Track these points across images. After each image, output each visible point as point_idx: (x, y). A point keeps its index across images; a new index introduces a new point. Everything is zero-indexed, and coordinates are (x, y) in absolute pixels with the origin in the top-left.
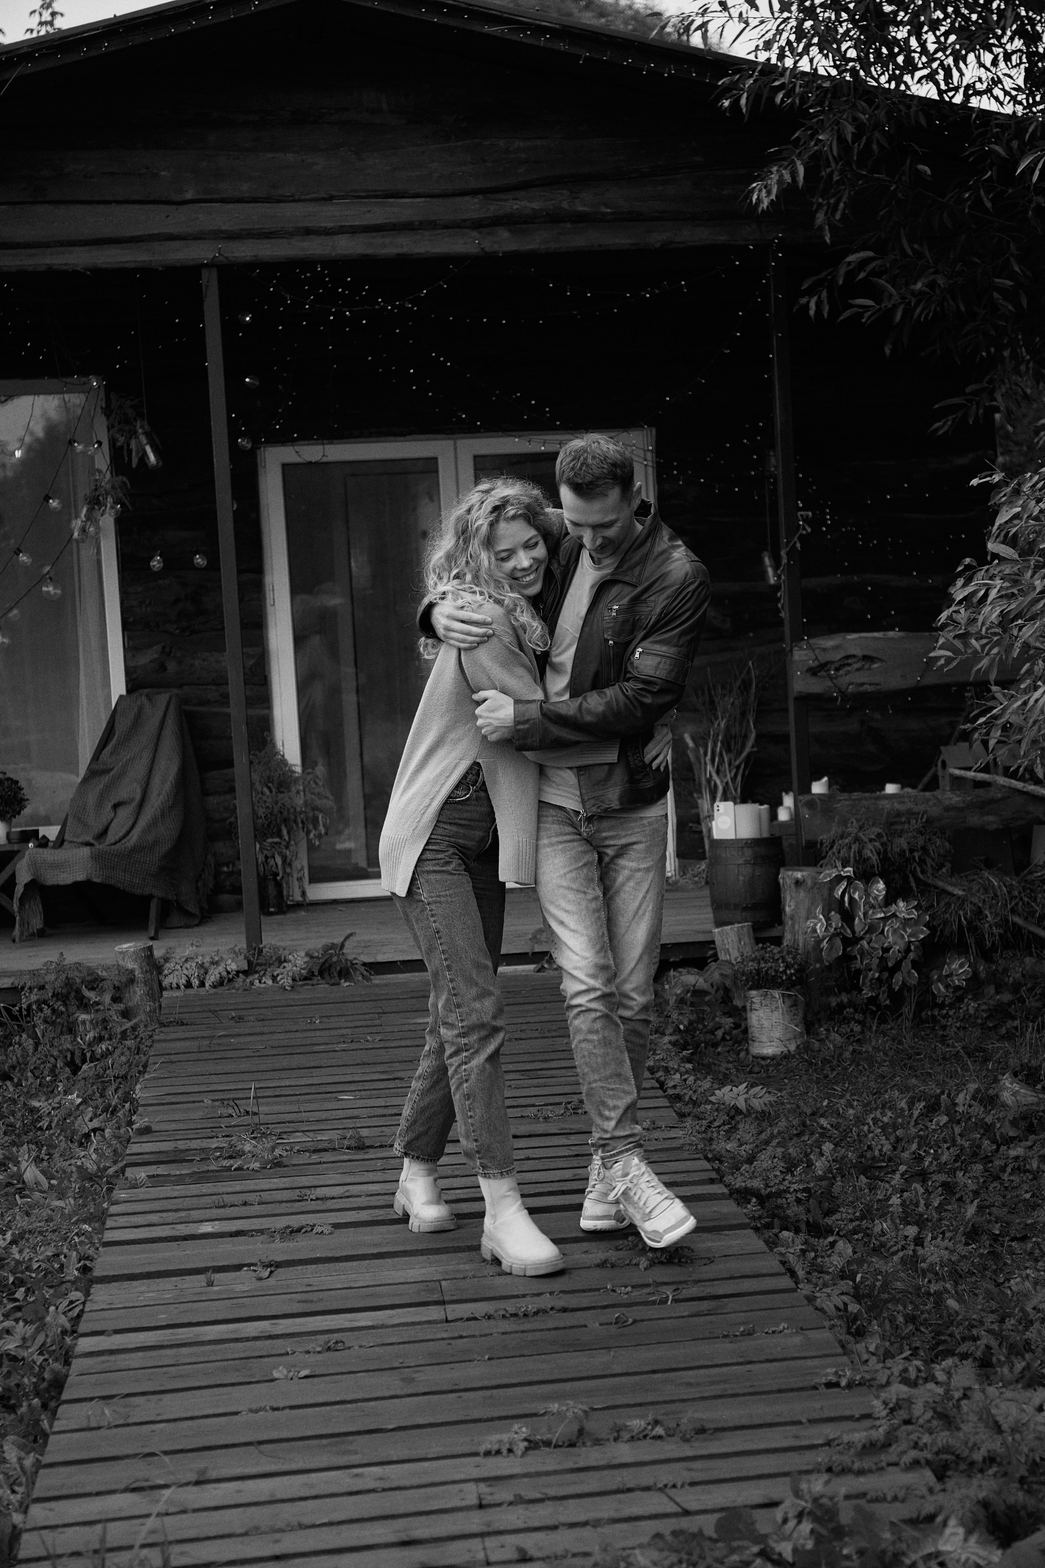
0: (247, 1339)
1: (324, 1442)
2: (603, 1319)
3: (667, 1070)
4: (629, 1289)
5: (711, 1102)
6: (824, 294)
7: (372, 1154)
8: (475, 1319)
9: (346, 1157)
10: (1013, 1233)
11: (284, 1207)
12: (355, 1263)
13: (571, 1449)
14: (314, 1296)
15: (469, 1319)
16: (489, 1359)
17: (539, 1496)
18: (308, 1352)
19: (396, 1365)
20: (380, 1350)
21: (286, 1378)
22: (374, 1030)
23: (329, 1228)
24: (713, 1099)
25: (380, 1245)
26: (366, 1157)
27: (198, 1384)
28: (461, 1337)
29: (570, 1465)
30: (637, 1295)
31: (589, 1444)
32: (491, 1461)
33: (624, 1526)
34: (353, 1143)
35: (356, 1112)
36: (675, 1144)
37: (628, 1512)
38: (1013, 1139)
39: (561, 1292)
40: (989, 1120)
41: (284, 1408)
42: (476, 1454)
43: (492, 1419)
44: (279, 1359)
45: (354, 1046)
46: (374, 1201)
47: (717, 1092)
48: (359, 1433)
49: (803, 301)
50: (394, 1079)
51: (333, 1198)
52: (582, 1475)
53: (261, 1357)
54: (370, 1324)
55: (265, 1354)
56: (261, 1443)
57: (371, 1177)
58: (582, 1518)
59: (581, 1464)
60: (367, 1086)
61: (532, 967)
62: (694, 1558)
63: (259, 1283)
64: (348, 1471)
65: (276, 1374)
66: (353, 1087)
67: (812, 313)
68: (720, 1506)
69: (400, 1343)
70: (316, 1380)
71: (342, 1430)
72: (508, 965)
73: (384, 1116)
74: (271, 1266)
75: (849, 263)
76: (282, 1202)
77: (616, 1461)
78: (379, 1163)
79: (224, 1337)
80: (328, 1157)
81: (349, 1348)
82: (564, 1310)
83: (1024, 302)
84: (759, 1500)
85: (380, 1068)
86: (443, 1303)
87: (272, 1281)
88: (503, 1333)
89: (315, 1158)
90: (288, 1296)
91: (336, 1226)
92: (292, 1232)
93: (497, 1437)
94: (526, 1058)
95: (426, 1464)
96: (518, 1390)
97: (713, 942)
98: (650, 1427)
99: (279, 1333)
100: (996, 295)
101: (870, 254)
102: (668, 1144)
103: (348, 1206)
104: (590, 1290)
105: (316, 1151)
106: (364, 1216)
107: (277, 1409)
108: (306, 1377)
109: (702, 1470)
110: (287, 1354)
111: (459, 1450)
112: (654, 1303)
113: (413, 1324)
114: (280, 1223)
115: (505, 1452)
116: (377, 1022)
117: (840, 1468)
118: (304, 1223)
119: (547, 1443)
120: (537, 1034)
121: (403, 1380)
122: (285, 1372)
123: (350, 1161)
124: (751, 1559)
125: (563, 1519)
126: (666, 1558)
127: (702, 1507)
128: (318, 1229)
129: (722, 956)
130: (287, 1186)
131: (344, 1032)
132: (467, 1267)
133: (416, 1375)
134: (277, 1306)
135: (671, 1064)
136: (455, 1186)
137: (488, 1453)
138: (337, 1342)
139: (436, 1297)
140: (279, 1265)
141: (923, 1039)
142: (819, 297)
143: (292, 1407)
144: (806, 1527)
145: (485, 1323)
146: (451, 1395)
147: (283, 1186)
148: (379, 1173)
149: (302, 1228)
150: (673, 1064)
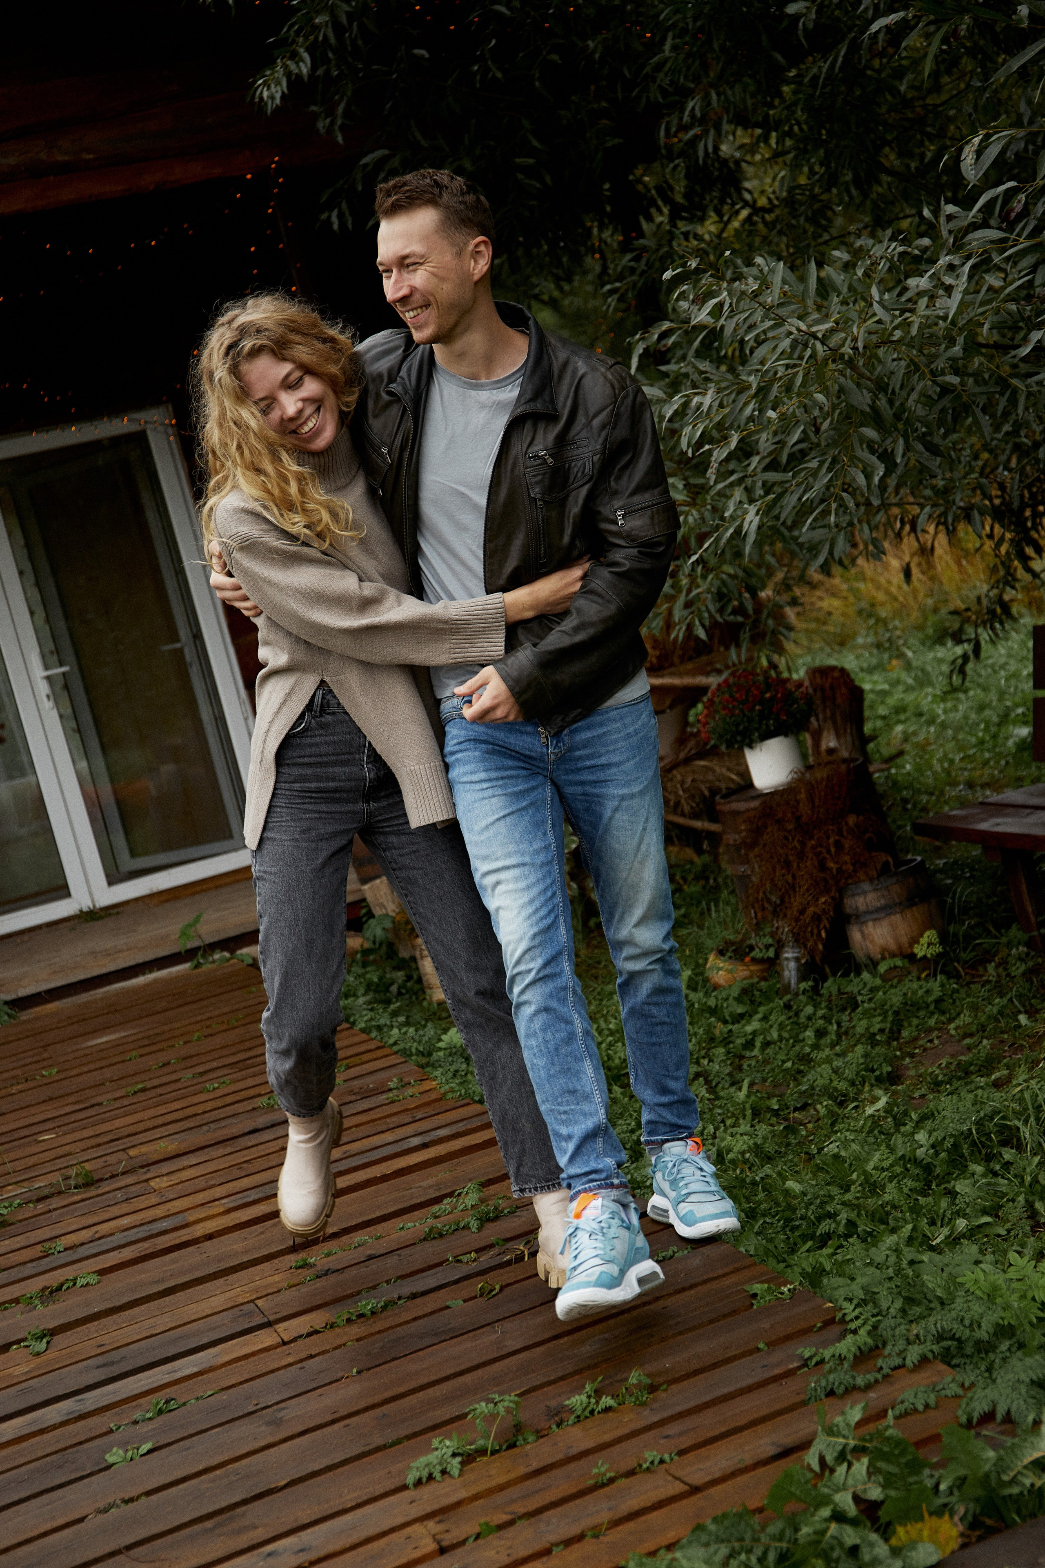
0: (54, 1427)
1: (209, 1524)
2: (465, 1295)
3: (379, 1028)
4: (473, 1255)
5: (440, 1049)
6: (344, 206)
7: (105, 1187)
8: (316, 1332)
9: (79, 1197)
10: (792, 1104)
11: (29, 1269)
12: (143, 1307)
13: (511, 1452)
14: (116, 1356)
15: (309, 1335)
16: (359, 1372)
17: (505, 1518)
18: (136, 1422)
19: (251, 1408)
20: (224, 1396)
21: (125, 1459)
22: (45, 1063)
23: (95, 1276)
24: (441, 1045)
25: (163, 1280)
26: (100, 1191)
27: (16, 1498)
28: (311, 1357)
29: (522, 1470)
30: (486, 1260)
31: (531, 1439)
32: (427, 1491)
33: (631, 1526)
34: (81, 1181)
35: (67, 1149)
36: (433, 1096)
37: (624, 1508)
38: (742, 1016)
39: (399, 1278)
40: (712, 1002)
41: (138, 1497)
42: (405, 1487)
43: (398, 1442)
44: (105, 1439)
45: (31, 1084)
46: (133, 1235)
47: (443, 1037)
48: (245, 1502)
49: (324, 216)
50: (92, 1106)
51: (82, 1244)
52: (543, 1478)
53: (81, 1443)
54: (196, 1370)
55: (83, 1438)
56: (129, 1548)
57: (115, 1211)
58: (575, 1530)
59: (535, 1465)
60: (66, 1120)
61: (187, 966)
62: (747, 1543)
63: (39, 1360)
64: (256, 1552)
65: (110, 1459)
66: (49, 1125)
67: (336, 227)
68: (729, 1471)
69: (241, 1383)
70: (163, 1452)
71: (224, 1504)
72: (159, 969)
73: (99, 1145)
74: (45, 1336)
75: (366, 165)
76: (25, 1263)
77: (574, 1451)
78: (119, 1194)
79: (24, 1432)
80: (55, 1203)
81: (184, 1404)
82: (414, 1296)
83: (548, 180)
84: (772, 1451)
85: (72, 1099)
86: (269, 1324)
87: (52, 1354)
88: (358, 1340)
89: (41, 1207)
90: (84, 1363)
91: (102, 1272)
92: (51, 1293)
93: (423, 1460)
94: (225, 1052)
95: (348, 1517)
96: (413, 1399)
97: (364, 900)
98: (593, 1401)
99: (92, 1408)
100: (520, 176)
101: (386, 152)
102: (426, 1098)
103: (105, 1248)
104: (430, 1267)
105: (40, 1200)
106: (128, 1253)
107: (131, 1500)
108: (149, 1452)
109: (681, 1434)
110: (111, 1431)
111: (379, 1490)
112: (509, 1263)
113: (246, 1357)
114: (34, 1286)
115: (437, 1475)
116: (46, 1055)
117: (842, 1388)
118: (62, 1279)
119: (482, 1452)
120: (225, 1027)
121: (268, 1424)
122: (121, 1452)
123: (83, 1200)
124: (824, 1525)
125: (552, 1538)
126: (716, 1553)
127: (709, 1478)
128: (81, 1282)
129: (377, 911)
130: (23, 1244)
131: (13, 1073)
132: (276, 1278)
133: (280, 1415)
134: (73, 1379)
135: (382, 1021)
136: (217, 1196)
137: (419, 1483)
138: (167, 1402)
139: (258, 1320)
140: (53, 1332)
141: (596, 947)
142: (340, 210)
143: (148, 1493)
144: (861, 1466)
145: (329, 1334)
146: (336, 1426)
147: (19, 1246)
148: (124, 1205)
149: (62, 1285)
150: (384, 1020)
